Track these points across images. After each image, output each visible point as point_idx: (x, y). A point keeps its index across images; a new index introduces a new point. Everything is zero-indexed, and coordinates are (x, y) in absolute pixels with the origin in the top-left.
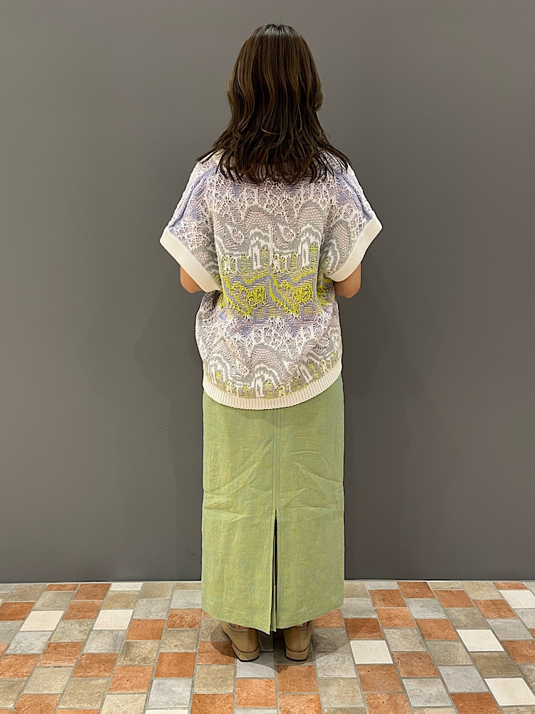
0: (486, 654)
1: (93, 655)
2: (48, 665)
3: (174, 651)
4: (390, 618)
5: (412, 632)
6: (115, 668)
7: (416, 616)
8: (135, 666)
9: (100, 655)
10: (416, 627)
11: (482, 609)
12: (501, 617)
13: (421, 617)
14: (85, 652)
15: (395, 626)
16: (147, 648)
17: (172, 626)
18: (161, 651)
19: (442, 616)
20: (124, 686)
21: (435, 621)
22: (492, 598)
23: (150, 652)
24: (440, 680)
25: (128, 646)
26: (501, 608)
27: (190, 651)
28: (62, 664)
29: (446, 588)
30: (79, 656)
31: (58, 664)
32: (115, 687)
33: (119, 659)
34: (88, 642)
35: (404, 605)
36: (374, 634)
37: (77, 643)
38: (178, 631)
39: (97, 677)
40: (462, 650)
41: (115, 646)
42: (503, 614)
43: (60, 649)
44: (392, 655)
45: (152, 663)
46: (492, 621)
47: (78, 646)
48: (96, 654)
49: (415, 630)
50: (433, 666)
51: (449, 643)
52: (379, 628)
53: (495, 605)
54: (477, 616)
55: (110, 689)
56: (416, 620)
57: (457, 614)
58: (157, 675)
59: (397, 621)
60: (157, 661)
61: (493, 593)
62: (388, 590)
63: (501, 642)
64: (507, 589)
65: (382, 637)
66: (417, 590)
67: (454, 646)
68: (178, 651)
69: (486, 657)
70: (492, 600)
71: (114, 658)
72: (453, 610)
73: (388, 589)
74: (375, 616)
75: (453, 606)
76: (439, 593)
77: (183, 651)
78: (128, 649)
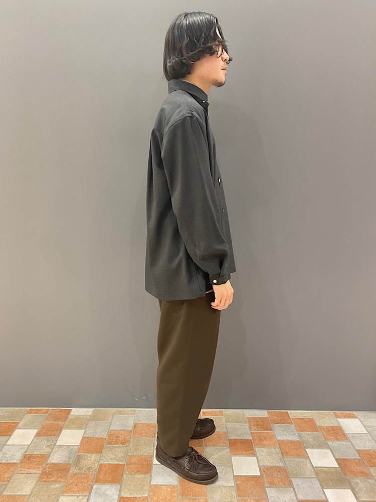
0: (325, 469)
1: (54, 464)
2: (23, 472)
3: (110, 462)
4: (261, 439)
5: (275, 450)
6: (68, 475)
7: (279, 438)
8: (82, 474)
9: (59, 464)
10: (278, 447)
11: (325, 433)
12: (338, 440)
13: (282, 439)
14: (49, 462)
15: (264, 446)
16: (91, 460)
17: (110, 443)
18: (101, 462)
19: (297, 438)
20: (73, 489)
21: (292, 442)
22: (332, 425)
23: (93, 463)
24: (292, 489)
25: (79, 458)
26: (337, 433)
27: (121, 463)
28: (32, 471)
29: (300, 416)
30: (44, 465)
31: (30, 471)
32: (67, 490)
33: (71, 468)
34: (52, 454)
35: (271, 429)
36: (249, 452)
37: (44, 455)
38: (114, 447)
39: (55, 481)
40: (309, 465)
41: (70, 459)
42: (339, 437)
43: (32, 459)
44: (260, 469)
45: (94, 472)
46: (331, 442)
47: (45, 457)
48: (56, 464)
49: (277, 449)
50: (288, 477)
51: (300, 460)
52: (252, 447)
53: (334, 430)
54: (320, 439)
55: (63, 492)
56: (278, 441)
57: (307, 437)
58: (97, 482)
59: (265, 442)
60: (97, 470)
61: (333, 421)
62: (260, 418)
63: (337, 460)
64: (343, 418)
65: (254, 454)
66: (280, 418)
67: (303, 462)
68: (112, 463)
69: (325, 472)
70: (331, 426)
71: (68, 467)
72: (304, 434)
73: (261, 416)
74: (250, 438)
75: (305, 431)
76: (296, 420)
77: (116, 463)
78: (79, 461)
